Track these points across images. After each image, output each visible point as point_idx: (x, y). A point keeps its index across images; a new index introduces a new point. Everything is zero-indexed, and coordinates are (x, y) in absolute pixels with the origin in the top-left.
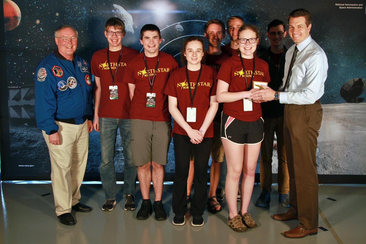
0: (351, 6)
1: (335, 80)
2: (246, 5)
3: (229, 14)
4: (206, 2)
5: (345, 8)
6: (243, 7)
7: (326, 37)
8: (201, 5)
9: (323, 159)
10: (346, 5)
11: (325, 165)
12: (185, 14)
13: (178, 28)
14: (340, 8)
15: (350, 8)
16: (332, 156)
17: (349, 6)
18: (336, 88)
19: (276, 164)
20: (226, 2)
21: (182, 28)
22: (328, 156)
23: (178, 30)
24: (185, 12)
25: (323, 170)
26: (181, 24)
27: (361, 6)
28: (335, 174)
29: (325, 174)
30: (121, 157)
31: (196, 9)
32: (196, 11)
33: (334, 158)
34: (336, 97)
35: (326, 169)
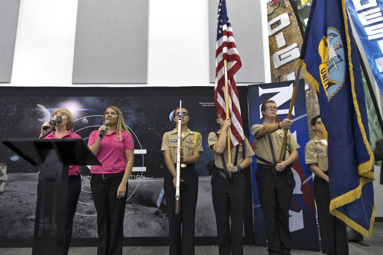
0: (211, 104)
1: (202, 158)
2: (135, 104)
3: (123, 111)
4: (106, 103)
5: (207, 105)
6: (133, 106)
7: (194, 126)
8: (102, 105)
9: (197, 223)
10: (207, 103)
11: (199, 228)
12: (90, 111)
13: (84, 121)
14: (203, 105)
15: (210, 105)
16: (204, 220)
17: (209, 104)
18: (203, 164)
19: (158, 229)
20: (120, 103)
21: (87, 121)
22: (201, 220)
23: (84, 122)
24: (90, 110)
25: (197, 233)
26: (87, 118)
27: (214, 104)
28: (207, 236)
29: (200, 236)
30: (29, 225)
31: (98, 108)
32: (99, 109)
33: (206, 222)
34: (204, 171)
35: (200, 232)
